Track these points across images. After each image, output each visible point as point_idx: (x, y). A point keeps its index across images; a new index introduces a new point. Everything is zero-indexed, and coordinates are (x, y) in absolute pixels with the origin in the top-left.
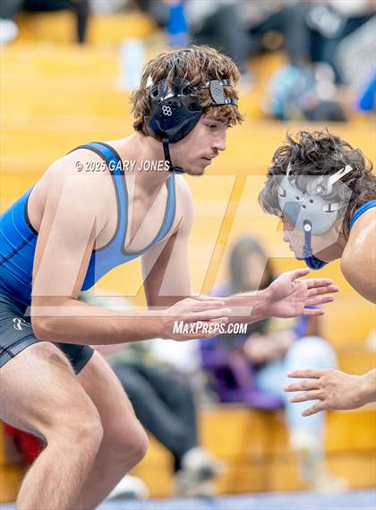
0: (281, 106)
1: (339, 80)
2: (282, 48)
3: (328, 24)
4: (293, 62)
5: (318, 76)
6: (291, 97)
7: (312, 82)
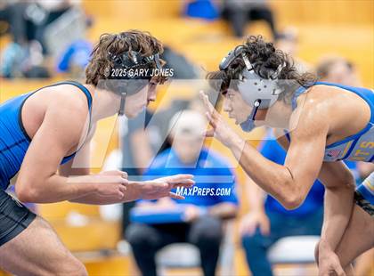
0: (8, 69)
1: (45, 52)
2: (8, 31)
3: (38, 16)
4: (16, 41)
5: (32, 50)
6: (15, 63)
7: (28, 54)
